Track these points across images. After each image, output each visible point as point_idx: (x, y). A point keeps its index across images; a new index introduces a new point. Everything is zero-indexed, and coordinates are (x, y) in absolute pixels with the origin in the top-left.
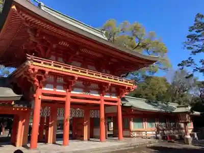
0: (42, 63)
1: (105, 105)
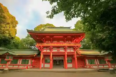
1: (67, 55)
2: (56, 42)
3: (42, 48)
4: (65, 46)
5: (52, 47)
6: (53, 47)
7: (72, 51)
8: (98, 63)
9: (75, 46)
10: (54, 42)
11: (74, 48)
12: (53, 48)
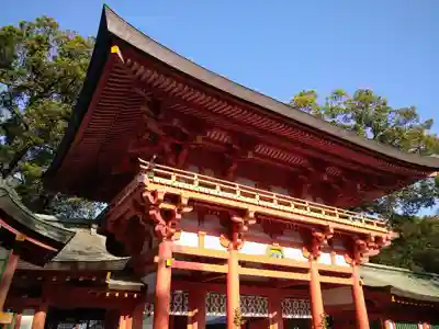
0: (174, 178)
1: (322, 284)
4: (324, 228)
9: (366, 237)
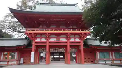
0: (31, 30)
2: (55, 27)
3: (34, 36)
4: (68, 34)
5: (49, 34)
6: (51, 34)
7: (77, 40)
8: (114, 57)
9: (81, 34)
10: (51, 27)
11: (80, 36)
12: (50, 36)
